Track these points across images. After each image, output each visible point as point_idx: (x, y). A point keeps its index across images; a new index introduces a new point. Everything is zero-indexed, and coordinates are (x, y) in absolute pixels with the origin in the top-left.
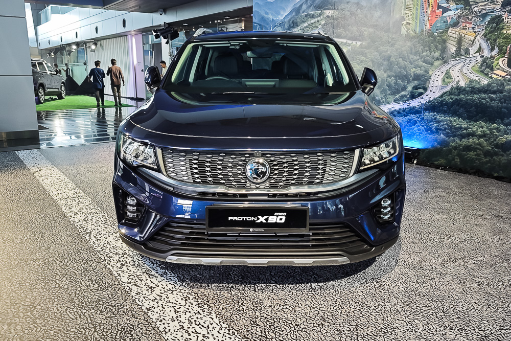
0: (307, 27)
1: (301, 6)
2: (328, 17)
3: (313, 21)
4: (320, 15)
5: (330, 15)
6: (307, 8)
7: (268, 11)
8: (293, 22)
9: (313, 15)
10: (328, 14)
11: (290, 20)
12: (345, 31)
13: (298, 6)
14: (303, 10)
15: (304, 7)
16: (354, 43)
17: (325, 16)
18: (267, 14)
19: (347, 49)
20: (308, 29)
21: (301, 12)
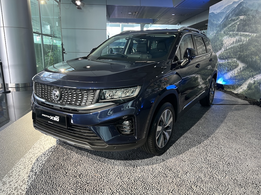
0: (230, 27)
1: (229, 15)
2: (241, 20)
3: (233, 23)
4: (237, 19)
5: (242, 18)
6: (232, 16)
7: (214, 19)
8: (224, 25)
9: (234, 19)
10: (241, 18)
11: (223, 24)
12: (249, 28)
13: (228, 15)
14: (230, 17)
15: (230, 15)
16: (253, 35)
17: (240, 19)
18: (214, 21)
19: (249, 38)
20: (231, 27)
21: (229, 18)
